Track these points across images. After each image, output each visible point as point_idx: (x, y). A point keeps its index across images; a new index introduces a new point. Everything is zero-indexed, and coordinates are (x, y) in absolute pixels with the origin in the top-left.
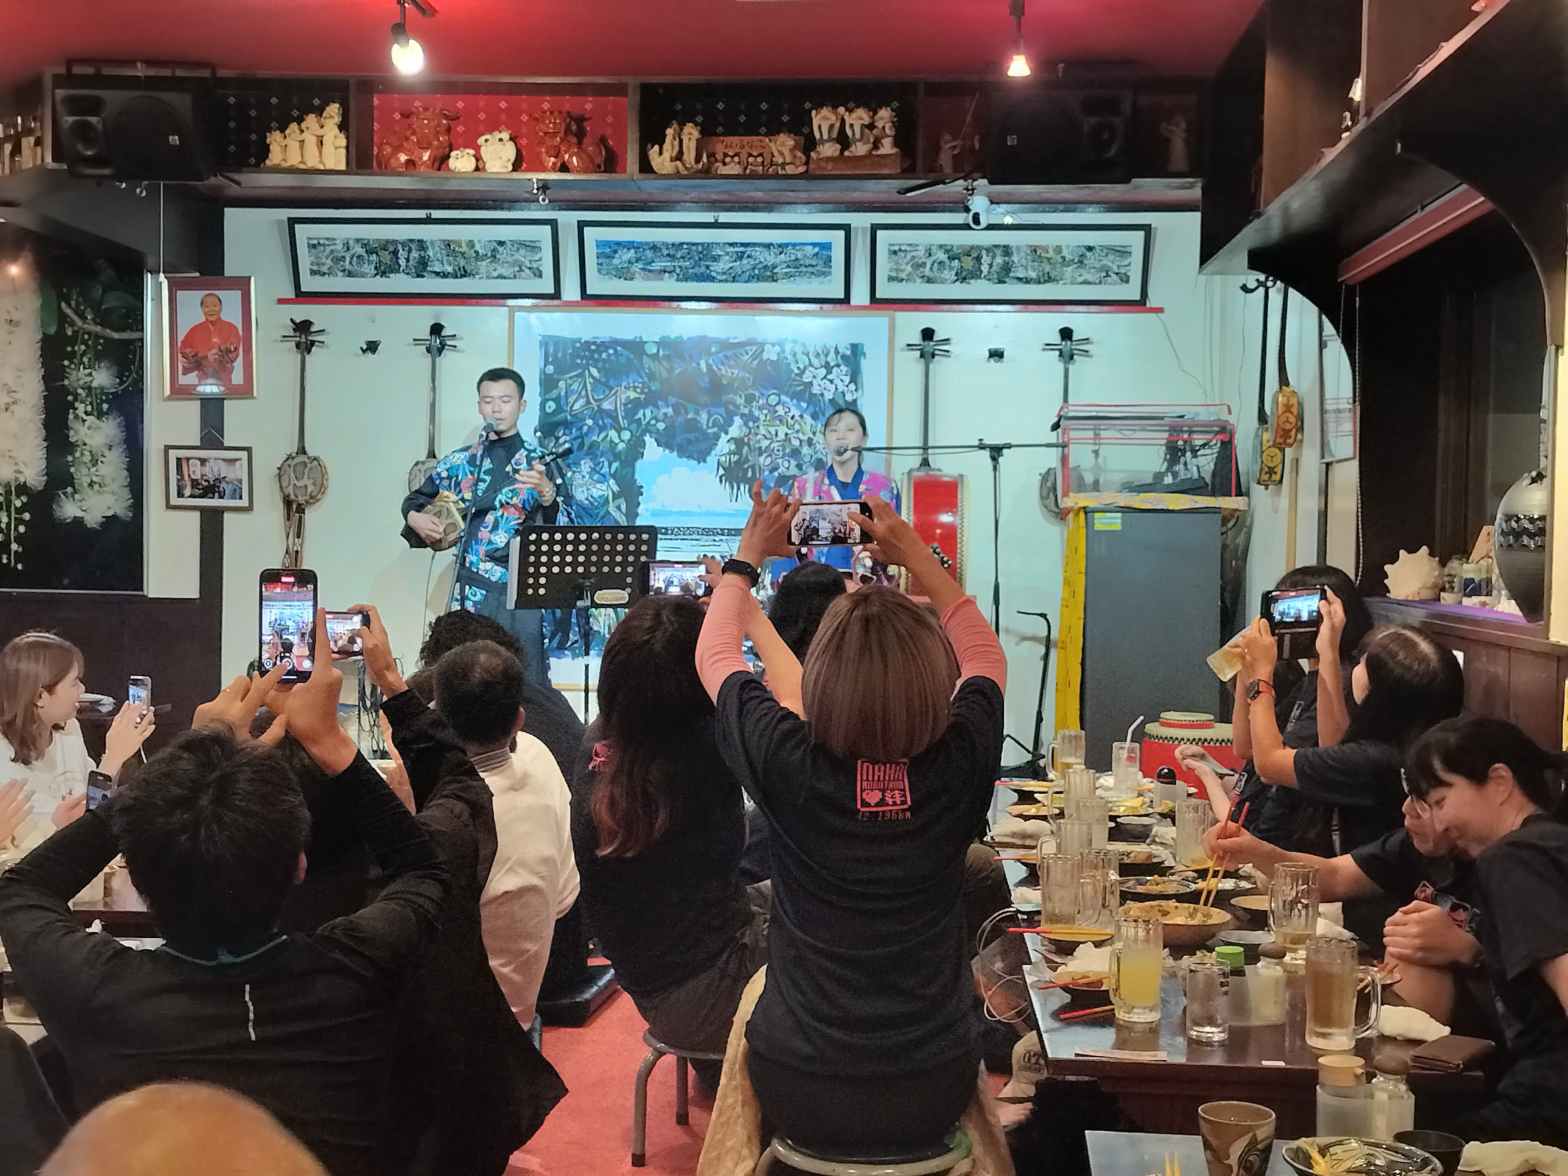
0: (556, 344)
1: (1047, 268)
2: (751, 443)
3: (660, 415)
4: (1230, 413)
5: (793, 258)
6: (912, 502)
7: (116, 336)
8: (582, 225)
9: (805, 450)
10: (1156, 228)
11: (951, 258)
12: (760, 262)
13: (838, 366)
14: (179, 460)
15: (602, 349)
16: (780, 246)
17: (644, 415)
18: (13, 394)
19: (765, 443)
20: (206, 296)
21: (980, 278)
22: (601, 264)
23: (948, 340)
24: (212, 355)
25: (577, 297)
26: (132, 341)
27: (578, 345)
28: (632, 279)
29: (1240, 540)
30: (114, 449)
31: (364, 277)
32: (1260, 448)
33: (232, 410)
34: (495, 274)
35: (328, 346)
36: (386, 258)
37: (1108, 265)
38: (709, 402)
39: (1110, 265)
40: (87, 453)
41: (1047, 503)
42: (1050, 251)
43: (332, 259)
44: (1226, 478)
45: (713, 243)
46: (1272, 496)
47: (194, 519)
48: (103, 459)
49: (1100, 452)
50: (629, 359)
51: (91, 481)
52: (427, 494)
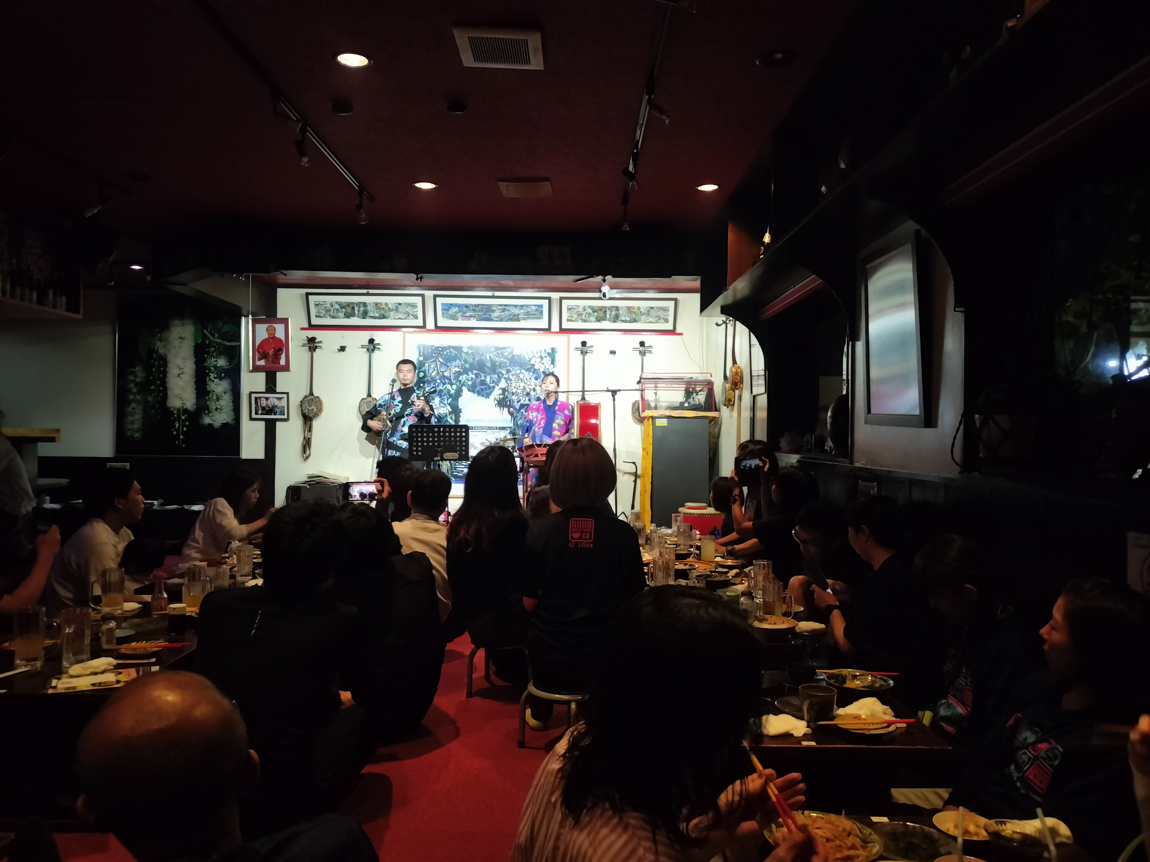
0: (424, 348)
1: (634, 316)
2: (509, 390)
3: (470, 378)
4: (711, 376)
5: (527, 311)
7: (228, 344)
8: (435, 296)
9: (532, 393)
10: (679, 300)
11: (594, 312)
12: (513, 313)
13: (546, 357)
14: (256, 398)
15: (444, 350)
16: (521, 306)
17: (462, 378)
18: (182, 370)
19: (514, 390)
20: (269, 326)
21: (606, 320)
22: (443, 313)
23: (592, 346)
24: (271, 352)
25: (433, 327)
26: (235, 346)
27: (433, 348)
28: (457, 320)
29: (716, 430)
30: (227, 394)
31: (339, 318)
32: (725, 391)
33: (280, 376)
34: (397, 317)
35: (323, 349)
36: (349, 310)
37: (660, 315)
38: (491, 373)
39: (661, 315)
40: (215, 395)
41: (635, 415)
42: (636, 309)
43: (325, 311)
44: (710, 404)
45: (492, 305)
46: (730, 411)
47: (262, 424)
48: (222, 398)
49: (658, 393)
50: (456, 354)
51: (217, 408)
52: (373, 413)
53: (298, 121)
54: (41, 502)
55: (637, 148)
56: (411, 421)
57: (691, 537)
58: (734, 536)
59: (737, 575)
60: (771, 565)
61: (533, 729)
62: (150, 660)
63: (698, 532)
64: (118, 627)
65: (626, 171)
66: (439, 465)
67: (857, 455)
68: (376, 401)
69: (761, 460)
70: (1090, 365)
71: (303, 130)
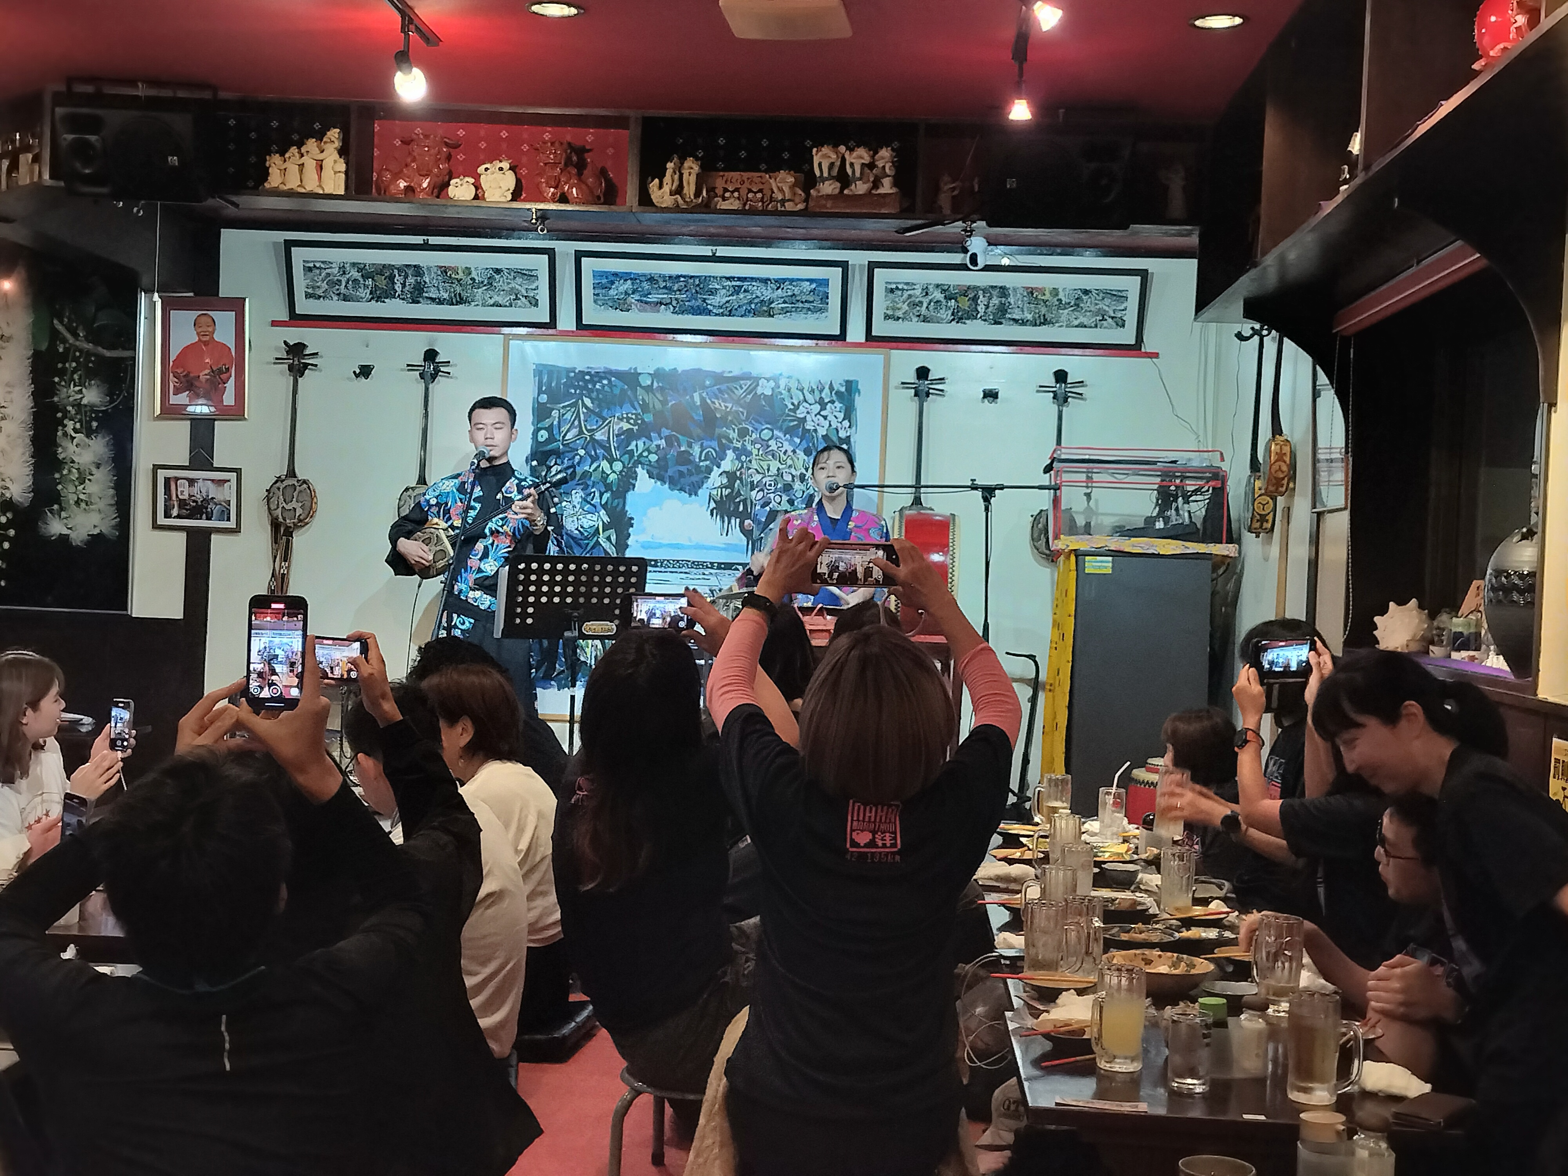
0: (550, 373)
1: (1043, 310)
2: (744, 477)
3: (653, 447)
4: (1222, 459)
5: (790, 293)
7: (108, 353)
8: (579, 255)
9: (797, 485)
10: (1152, 274)
11: (948, 298)
12: (757, 297)
13: (833, 402)
14: (167, 481)
15: (596, 379)
16: (776, 281)
17: (637, 445)
19: (757, 478)
20: (200, 316)
21: (976, 318)
22: (598, 295)
23: (943, 379)
24: (204, 375)
25: (572, 326)
26: (125, 359)
27: (572, 374)
28: (628, 310)
29: (1231, 586)
30: (102, 467)
31: (359, 301)
32: (1252, 496)
33: (222, 430)
34: (491, 301)
35: (321, 370)
36: (382, 282)
37: (1104, 309)
38: (702, 435)
39: (1107, 308)
40: (74, 471)
41: (1037, 544)
42: (1047, 293)
43: (327, 283)
44: (1217, 525)
45: (710, 277)
46: (1262, 545)
47: (180, 539)
48: (90, 477)
49: (1093, 495)
50: (623, 390)
51: (78, 498)
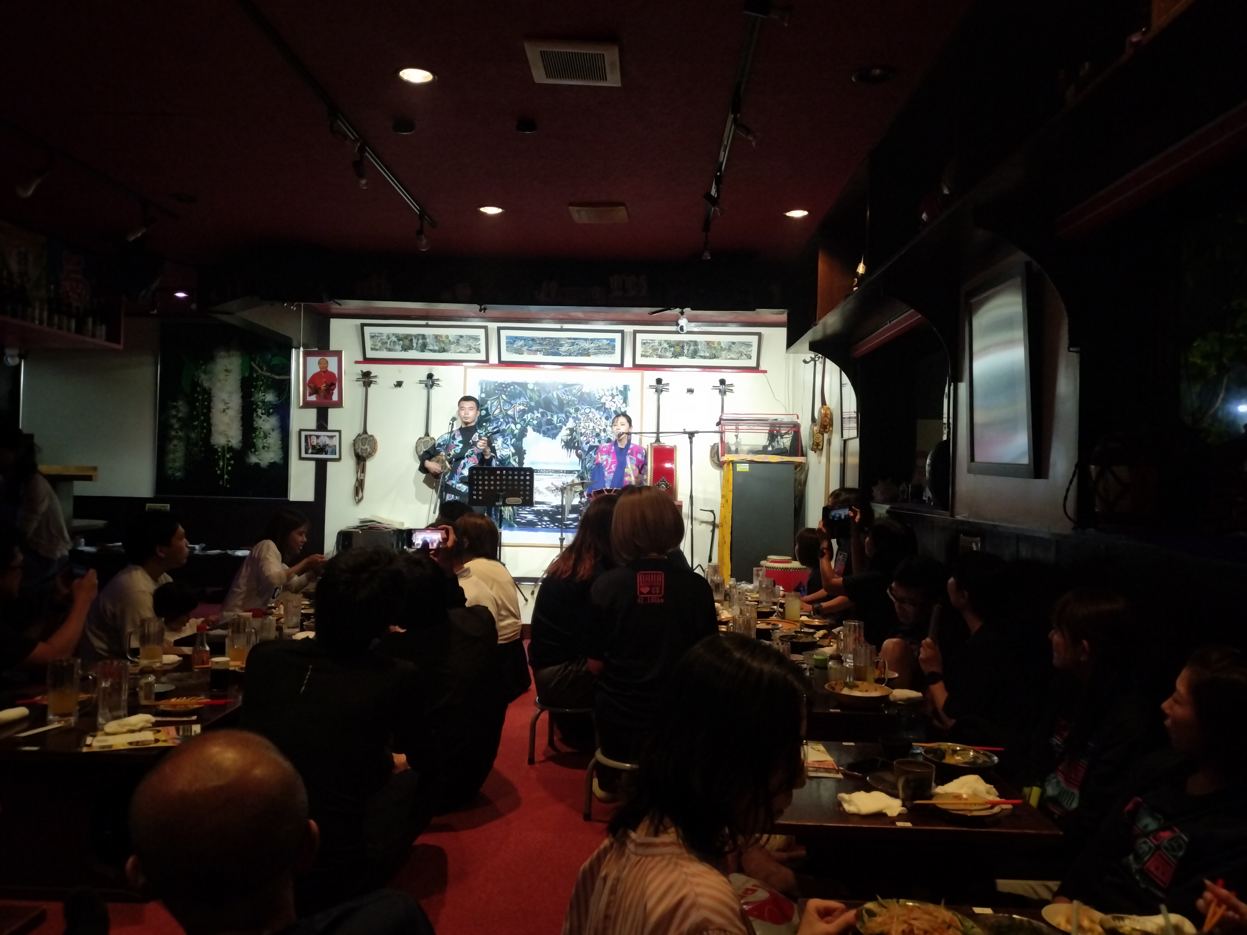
0: (486, 384)
1: (714, 352)
2: (577, 430)
3: (535, 417)
4: (798, 418)
5: (597, 345)
6: (653, 457)
7: (277, 377)
8: (499, 329)
9: (602, 434)
10: (763, 335)
11: (670, 347)
12: (582, 347)
13: (617, 395)
14: (306, 437)
15: (508, 386)
16: (591, 340)
17: (527, 416)
18: (227, 405)
19: (583, 431)
20: (321, 359)
21: (683, 356)
22: (508, 347)
23: (668, 384)
24: (323, 387)
25: (497, 362)
26: (285, 380)
27: (497, 384)
28: (522, 354)
29: (803, 477)
30: (275, 431)
31: (396, 351)
32: (812, 434)
33: (332, 412)
34: (458, 351)
35: (378, 384)
36: (407, 342)
37: (742, 351)
38: (558, 411)
40: (262, 433)
41: (714, 459)
42: (716, 344)
43: (381, 343)
44: (796, 448)
45: (560, 338)
46: (818, 456)
47: (312, 464)
48: (269, 435)
49: (739, 436)
50: (520, 391)
51: (264, 446)
52: (432, 453)
53: (356, 140)
54: (77, 544)
55: (720, 170)
56: (471, 463)
57: (773, 594)
58: (822, 593)
59: (824, 637)
60: (862, 626)
61: (600, 800)
62: (191, 717)
63: (781, 588)
64: (157, 681)
65: (708, 196)
66: (501, 511)
67: (958, 507)
68: (434, 441)
69: (851, 509)
70: (1220, 412)
71: (362, 150)
